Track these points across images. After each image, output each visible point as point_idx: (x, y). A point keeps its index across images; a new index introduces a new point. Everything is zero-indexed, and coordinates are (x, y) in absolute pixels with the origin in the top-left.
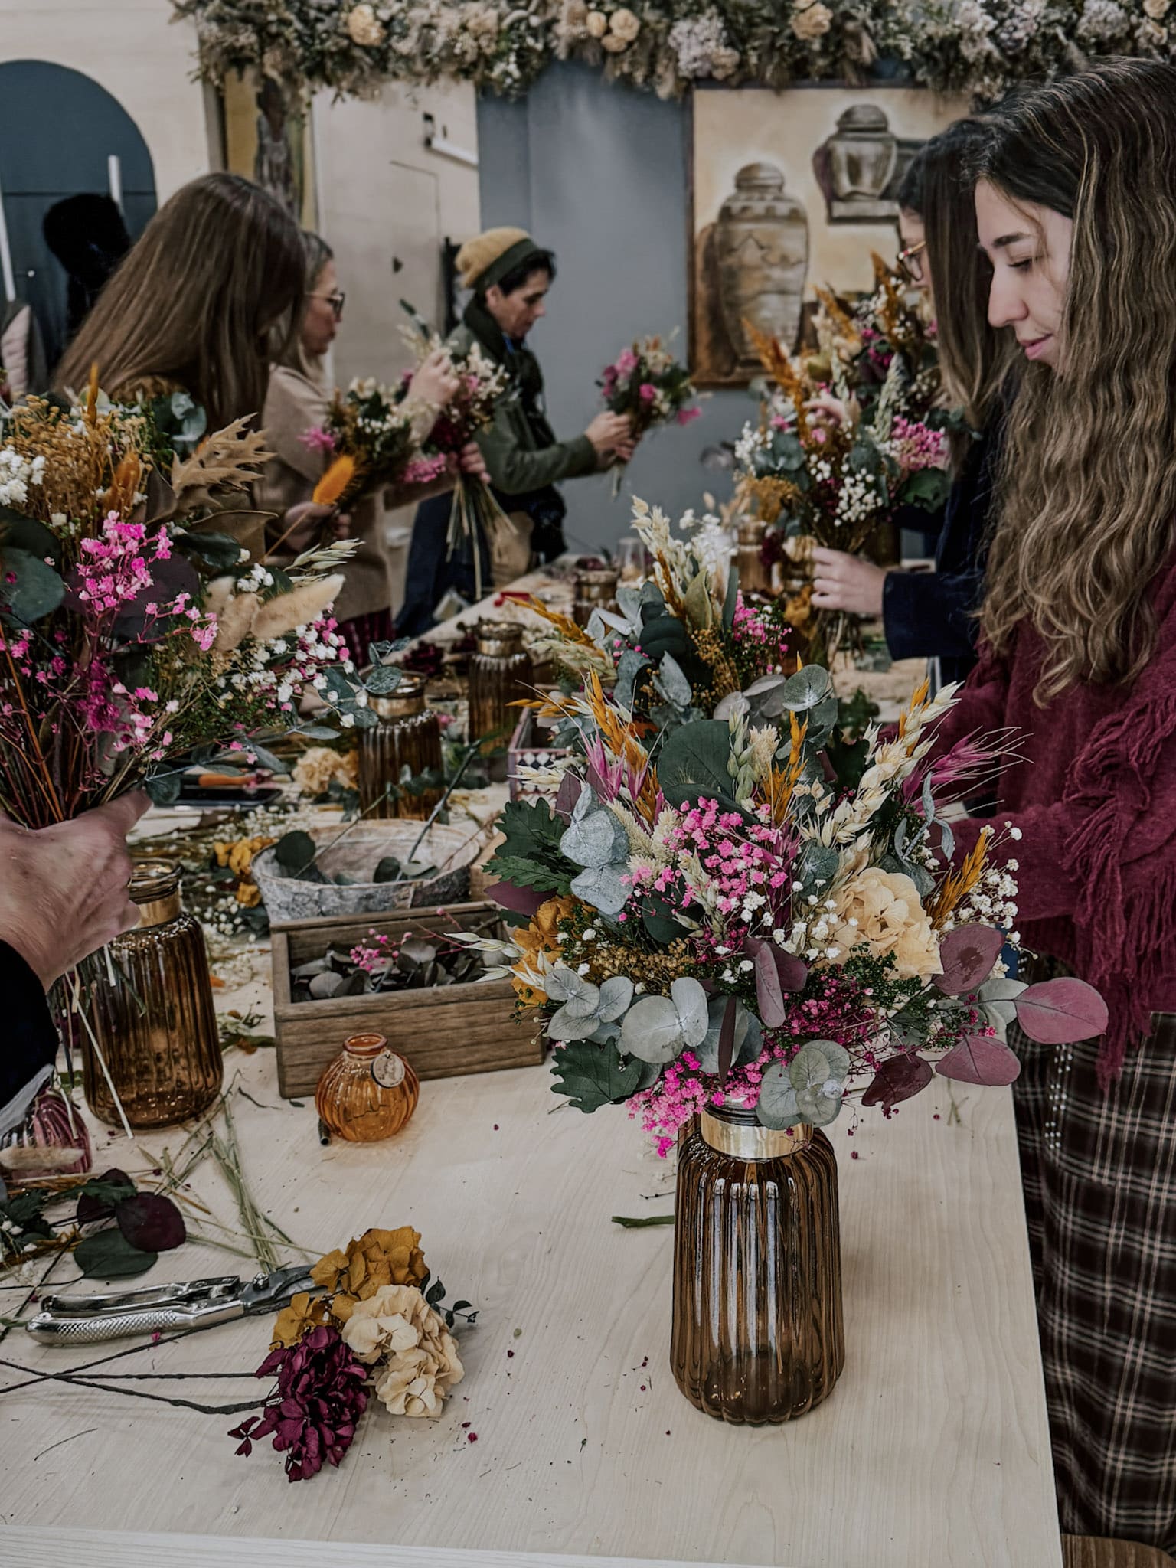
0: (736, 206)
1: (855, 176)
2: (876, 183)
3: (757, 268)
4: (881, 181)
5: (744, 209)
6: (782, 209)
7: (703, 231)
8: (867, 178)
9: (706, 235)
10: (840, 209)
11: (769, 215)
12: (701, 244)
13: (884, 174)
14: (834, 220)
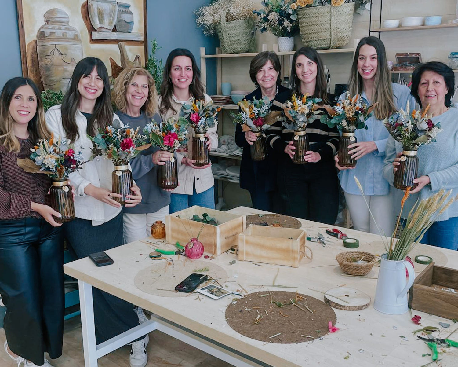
0: (47, 32)
1: (101, 19)
2: (110, 23)
3: (61, 65)
4: (112, 22)
5: (51, 33)
6: (70, 34)
7: (29, 44)
8: (106, 21)
9: (31, 47)
10: (96, 36)
11: (64, 38)
12: (29, 51)
13: (113, 20)
14: (93, 41)
